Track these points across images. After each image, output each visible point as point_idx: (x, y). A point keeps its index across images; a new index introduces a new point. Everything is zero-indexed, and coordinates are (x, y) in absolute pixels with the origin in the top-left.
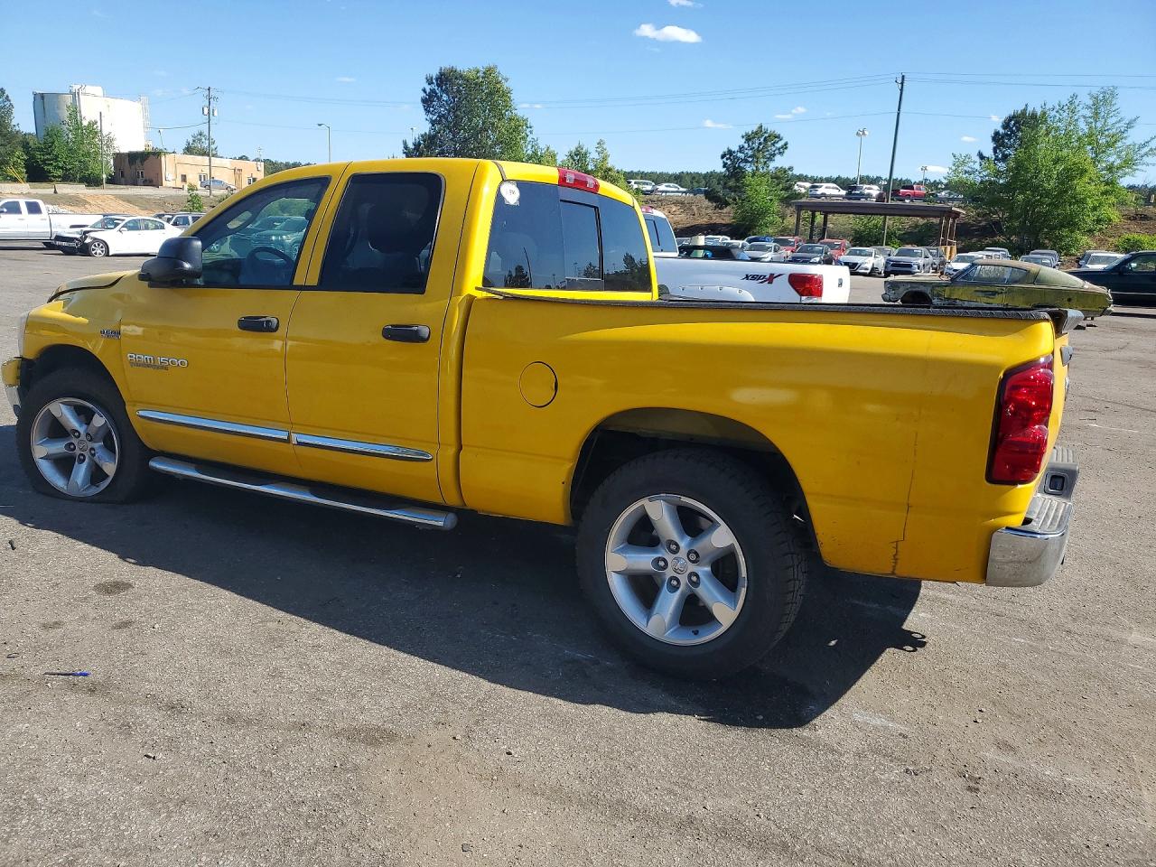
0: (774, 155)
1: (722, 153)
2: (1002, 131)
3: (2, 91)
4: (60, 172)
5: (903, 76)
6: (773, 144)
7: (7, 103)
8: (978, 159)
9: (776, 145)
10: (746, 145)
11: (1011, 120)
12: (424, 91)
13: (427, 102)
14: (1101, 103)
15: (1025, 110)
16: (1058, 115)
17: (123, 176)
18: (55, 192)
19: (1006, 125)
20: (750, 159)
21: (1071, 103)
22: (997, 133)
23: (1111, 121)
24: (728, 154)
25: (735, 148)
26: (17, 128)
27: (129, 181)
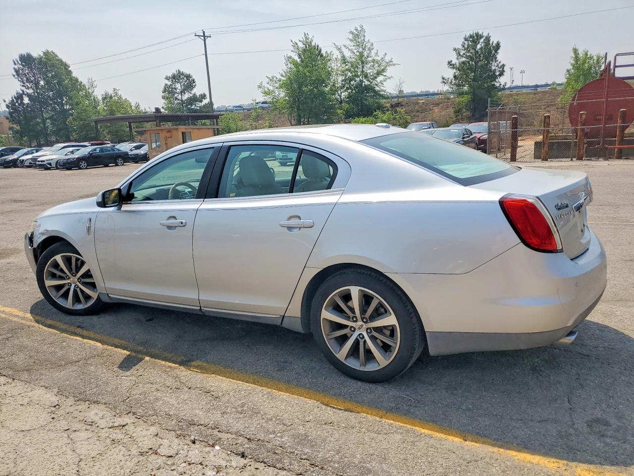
5: (204, 33)
12: (14, 69)
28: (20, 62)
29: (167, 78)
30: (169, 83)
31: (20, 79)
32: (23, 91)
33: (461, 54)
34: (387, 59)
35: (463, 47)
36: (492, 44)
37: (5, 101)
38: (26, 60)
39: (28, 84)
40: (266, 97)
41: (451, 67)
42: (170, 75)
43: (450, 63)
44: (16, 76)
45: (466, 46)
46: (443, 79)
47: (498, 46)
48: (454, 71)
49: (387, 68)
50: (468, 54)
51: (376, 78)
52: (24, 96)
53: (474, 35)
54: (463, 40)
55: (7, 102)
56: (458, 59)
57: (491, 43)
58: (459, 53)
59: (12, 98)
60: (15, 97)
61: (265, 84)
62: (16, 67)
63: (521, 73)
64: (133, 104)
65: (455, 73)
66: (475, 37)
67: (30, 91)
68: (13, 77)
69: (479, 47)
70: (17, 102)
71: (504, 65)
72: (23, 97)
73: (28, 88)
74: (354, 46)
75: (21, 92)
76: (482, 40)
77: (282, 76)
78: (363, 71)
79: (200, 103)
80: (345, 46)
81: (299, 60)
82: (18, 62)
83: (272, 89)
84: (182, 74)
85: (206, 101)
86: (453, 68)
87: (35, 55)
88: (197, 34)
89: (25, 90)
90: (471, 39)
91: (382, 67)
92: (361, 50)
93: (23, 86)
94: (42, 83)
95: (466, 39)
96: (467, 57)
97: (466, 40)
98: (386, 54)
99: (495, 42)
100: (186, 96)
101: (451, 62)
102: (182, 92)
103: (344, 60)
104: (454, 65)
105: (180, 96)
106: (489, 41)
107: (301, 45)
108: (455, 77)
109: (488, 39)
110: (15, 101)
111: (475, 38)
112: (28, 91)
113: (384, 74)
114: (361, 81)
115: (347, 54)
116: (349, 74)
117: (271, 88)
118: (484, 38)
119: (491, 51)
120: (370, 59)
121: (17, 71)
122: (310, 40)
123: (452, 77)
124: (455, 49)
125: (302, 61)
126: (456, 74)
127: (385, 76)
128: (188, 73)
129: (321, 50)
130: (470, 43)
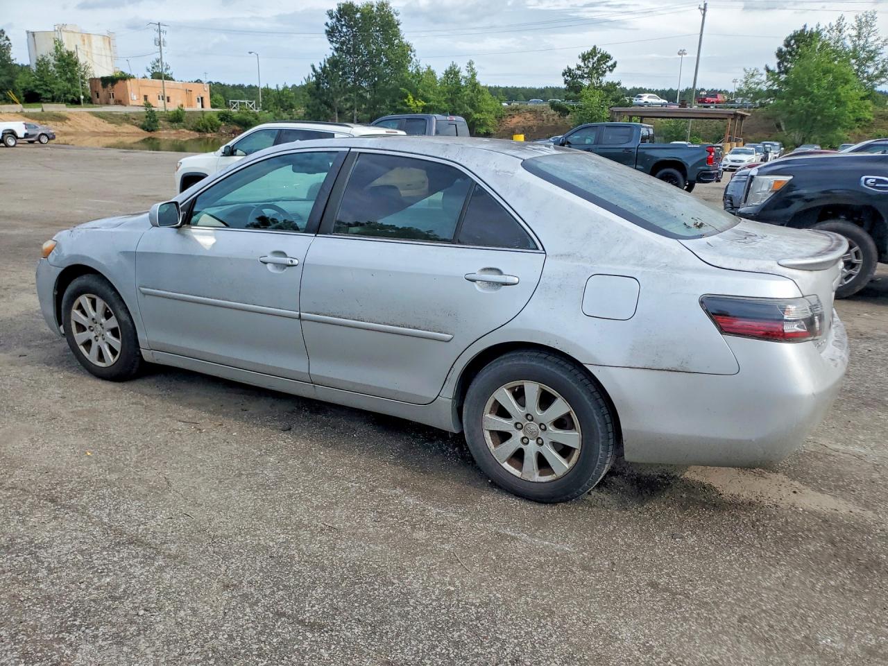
0: (605, 72)
1: (563, 71)
2: (784, 49)
3: (3, 32)
4: (49, 95)
5: (705, 5)
6: (604, 63)
7: (7, 42)
8: (765, 72)
9: (607, 64)
10: (582, 64)
11: (791, 40)
12: (327, 24)
13: (331, 33)
14: (864, 24)
15: (803, 31)
16: (828, 34)
17: (98, 97)
18: (43, 111)
19: (788, 44)
20: (586, 76)
21: (839, 24)
22: (780, 51)
23: (870, 40)
24: (568, 72)
25: (573, 67)
26: (14, 62)
27: (104, 101)
28: (336, 15)
31: (333, 39)
59: (324, 64)
84: (598, 52)
128: (607, 52)
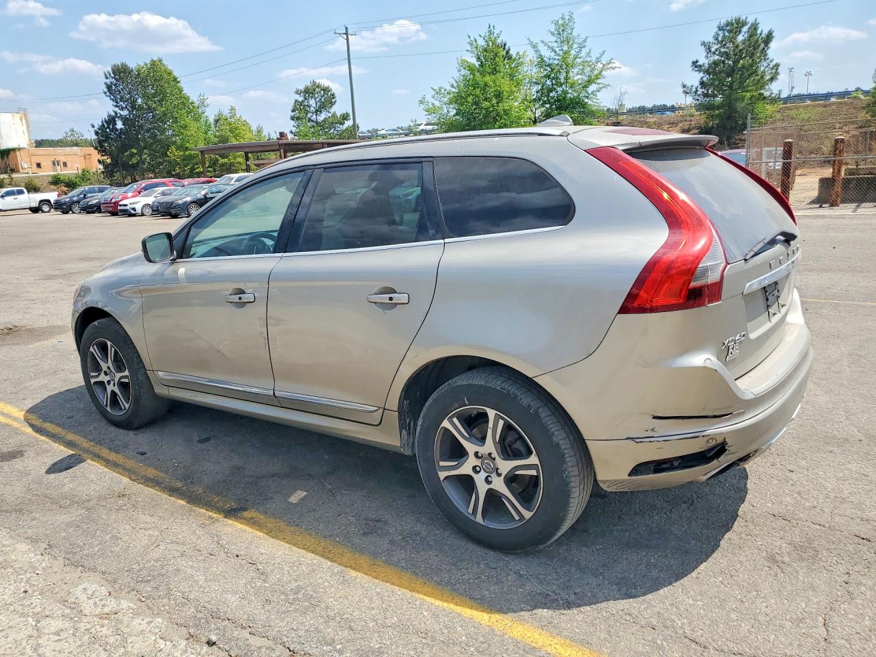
5: (346, 28)
12: (105, 84)
13: (111, 92)
27: (3, 172)
28: (112, 75)
29: (298, 92)
30: (300, 99)
31: (112, 97)
32: (116, 113)
33: (713, 50)
34: (604, 60)
35: (717, 39)
36: (761, 34)
37: (93, 126)
38: (121, 72)
39: (122, 103)
40: (429, 117)
41: (696, 69)
42: (302, 88)
43: (695, 64)
44: (108, 94)
45: (720, 39)
46: (684, 86)
47: (769, 38)
48: (701, 75)
49: (604, 73)
50: (722, 50)
51: (586, 87)
52: (117, 119)
53: (734, 21)
54: (716, 30)
55: (97, 127)
56: (707, 57)
57: (759, 32)
58: (709, 48)
59: (102, 122)
60: (106, 121)
61: (429, 98)
62: (108, 81)
63: (806, 75)
64: (254, 128)
65: (702, 78)
66: (735, 25)
67: (125, 113)
68: (104, 95)
69: (740, 38)
70: (108, 127)
71: (777, 65)
72: (115, 121)
73: (122, 109)
74: (556, 42)
75: (113, 114)
76: (745, 29)
77: (453, 86)
78: (567, 78)
79: (341, 126)
80: (543, 42)
81: (477, 64)
82: (110, 75)
83: (439, 105)
84: (318, 87)
85: (349, 123)
86: (700, 71)
87: (132, 65)
88: (337, 31)
89: (118, 111)
90: (728, 28)
91: (596, 72)
92: (565, 48)
93: (116, 106)
94: (139, 101)
95: (720, 28)
96: (721, 54)
97: (720, 30)
98: (604, 52)
99: (765, 32)
100: (321, 117)
101: (697, 62)
102: (318, 111)
103: (542, 63)
104: (700, 66)
105: (315, 116)
106: (756, 29)
107: (481, 42)
108: (702, 84)
109: (754, 27)
110: (106, 126)
111: (734, 27)
112: (122, 113)
113: (599, 81)
114: (565, 93)
115: (546, 53)
116: (549, 82)
117: (437, 104)
118: (749, 25)
119: (759, 43)
120: (578, 60)
121: (109, 87)
122: (495, 35)
123: (697, 84)
124: (703, 44)
125: (482, 65)
126: (705, 79)
127: (599, 84)
128: (326, 85)
129: (509, 49)
130: (727, 34)
